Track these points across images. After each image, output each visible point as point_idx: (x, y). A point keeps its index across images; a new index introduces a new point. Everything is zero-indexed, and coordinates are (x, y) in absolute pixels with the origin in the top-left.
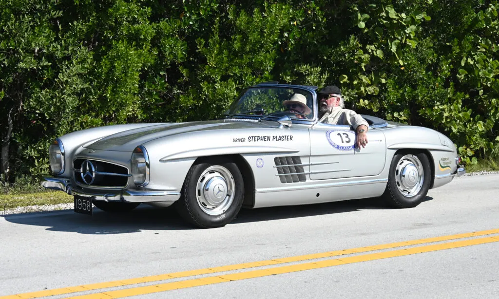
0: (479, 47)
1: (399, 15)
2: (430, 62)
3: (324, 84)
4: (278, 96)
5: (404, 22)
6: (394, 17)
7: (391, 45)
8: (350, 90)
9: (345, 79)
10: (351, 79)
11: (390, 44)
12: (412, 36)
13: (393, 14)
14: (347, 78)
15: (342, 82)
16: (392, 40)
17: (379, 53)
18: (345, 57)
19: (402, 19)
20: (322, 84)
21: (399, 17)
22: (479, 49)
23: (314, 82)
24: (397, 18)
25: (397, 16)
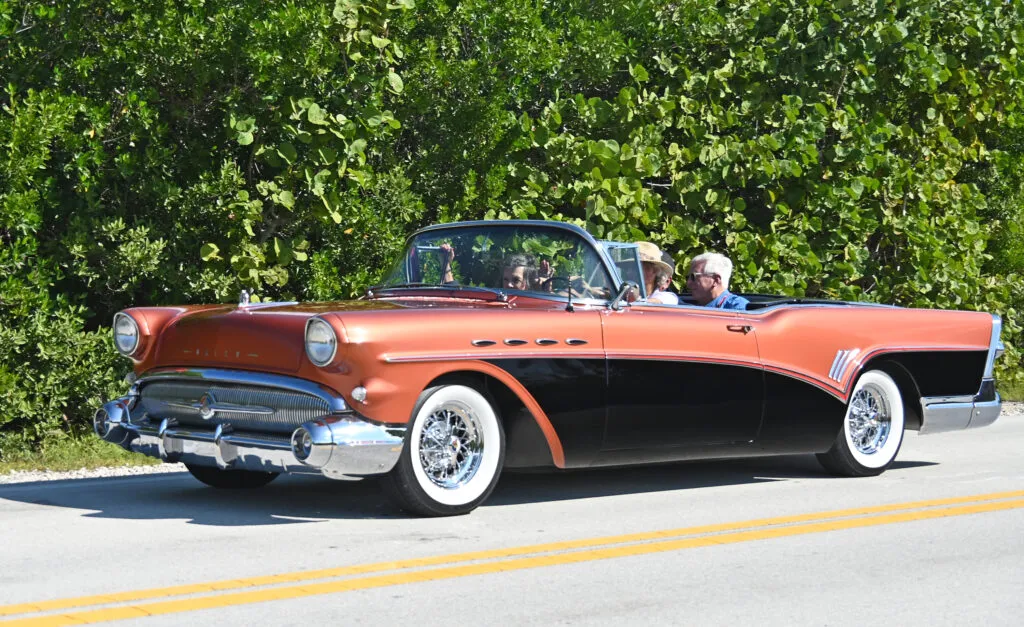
0: (524, 188)
1: (332, 117)
2: (408, 219)
3: (157, 262)
4: (52, 284)
5: (343, 133)
6: (320, 122)
7: (313, 181)
8: (221, 278)
9: (214, 252)
10: (225, 252)
11: (309, 179)
12: (362, 161)
13: (317, 115)
14: (217, 250)
15: (205, 259)
16: (315, 171)
17: (285, 199)
18: (215, 205)
19: (336, 126)
20: (152, 262)
21: (331, 121)
22: (525, 192)
23: (133, 258)
24: (327, 124)
25: (327, 119)
